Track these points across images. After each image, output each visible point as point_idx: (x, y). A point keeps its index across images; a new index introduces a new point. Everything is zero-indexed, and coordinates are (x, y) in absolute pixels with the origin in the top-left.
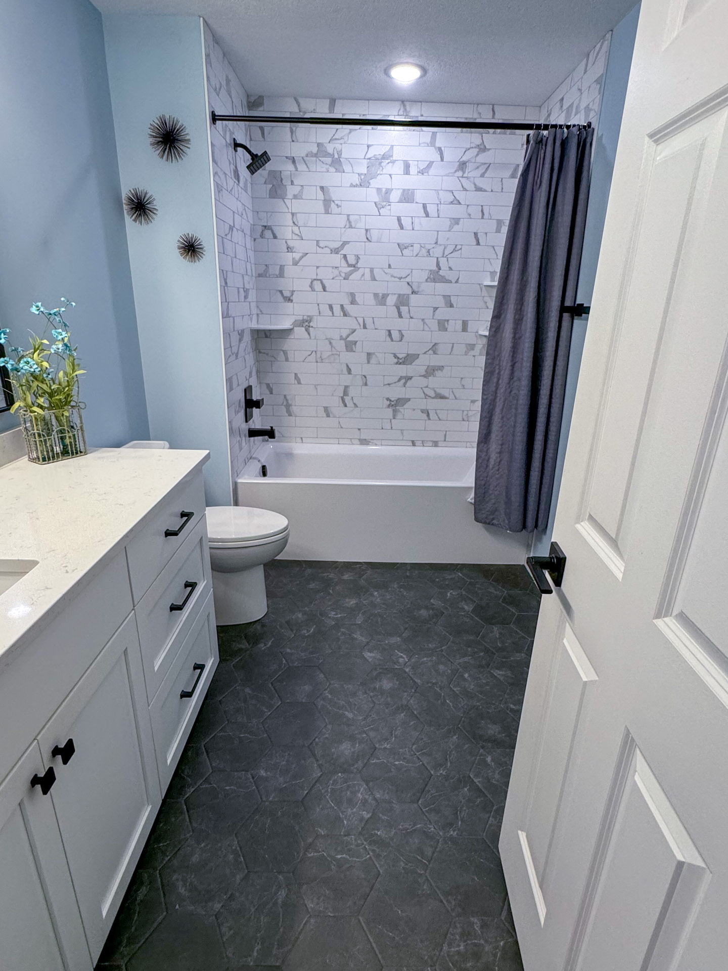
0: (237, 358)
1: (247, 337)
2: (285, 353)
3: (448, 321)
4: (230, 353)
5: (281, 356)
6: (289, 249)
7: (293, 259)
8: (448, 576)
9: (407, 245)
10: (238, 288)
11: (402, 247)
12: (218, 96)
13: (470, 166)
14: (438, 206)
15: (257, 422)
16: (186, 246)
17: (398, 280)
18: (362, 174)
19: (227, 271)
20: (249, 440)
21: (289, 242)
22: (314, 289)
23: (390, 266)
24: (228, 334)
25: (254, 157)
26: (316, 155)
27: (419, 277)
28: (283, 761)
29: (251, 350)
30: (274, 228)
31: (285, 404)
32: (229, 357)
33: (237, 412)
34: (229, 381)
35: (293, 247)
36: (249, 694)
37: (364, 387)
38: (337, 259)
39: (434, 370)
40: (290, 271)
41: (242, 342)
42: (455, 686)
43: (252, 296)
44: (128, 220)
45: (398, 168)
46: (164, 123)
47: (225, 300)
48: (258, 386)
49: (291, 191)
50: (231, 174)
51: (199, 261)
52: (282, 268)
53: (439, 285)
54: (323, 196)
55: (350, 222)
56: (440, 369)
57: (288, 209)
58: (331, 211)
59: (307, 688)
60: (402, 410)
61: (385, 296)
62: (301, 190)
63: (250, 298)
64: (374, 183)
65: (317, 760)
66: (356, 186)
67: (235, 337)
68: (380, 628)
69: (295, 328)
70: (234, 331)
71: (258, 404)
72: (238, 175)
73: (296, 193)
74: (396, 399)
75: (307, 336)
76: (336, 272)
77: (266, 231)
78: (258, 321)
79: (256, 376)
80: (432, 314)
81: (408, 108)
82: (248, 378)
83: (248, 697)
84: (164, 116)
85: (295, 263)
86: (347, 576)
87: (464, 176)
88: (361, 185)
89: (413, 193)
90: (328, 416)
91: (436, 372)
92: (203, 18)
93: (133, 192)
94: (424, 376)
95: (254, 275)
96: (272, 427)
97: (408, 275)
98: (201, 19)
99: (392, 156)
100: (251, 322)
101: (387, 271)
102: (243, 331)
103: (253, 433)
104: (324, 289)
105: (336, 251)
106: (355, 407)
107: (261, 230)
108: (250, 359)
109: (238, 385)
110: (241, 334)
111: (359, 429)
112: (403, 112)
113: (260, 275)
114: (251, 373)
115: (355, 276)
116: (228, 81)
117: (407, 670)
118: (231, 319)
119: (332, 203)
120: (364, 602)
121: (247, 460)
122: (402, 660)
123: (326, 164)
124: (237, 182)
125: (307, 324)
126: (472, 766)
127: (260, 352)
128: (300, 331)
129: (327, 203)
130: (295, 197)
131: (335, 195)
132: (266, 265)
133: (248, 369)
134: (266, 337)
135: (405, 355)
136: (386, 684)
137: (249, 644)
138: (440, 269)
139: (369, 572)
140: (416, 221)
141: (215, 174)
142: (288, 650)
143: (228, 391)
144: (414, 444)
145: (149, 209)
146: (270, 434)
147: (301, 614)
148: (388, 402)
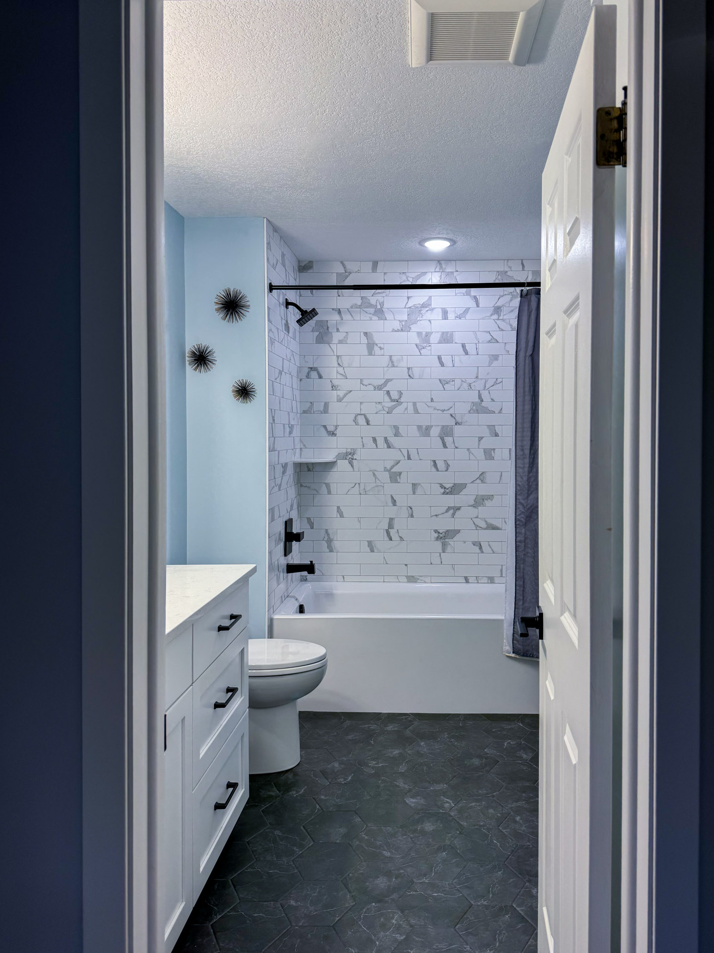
0: (280, 490)
1: (290, 470)
2: (328, 486)
3: (494, 449)
4: (274, 485)
5: (324, 489)
6: (334, 387)
7: (338, 396)
8: (506, 726)
9: (449, 380)
10: (284, 425)
11: (444, 382)
12: (275, 270)
13: (505, 310)
14: (476, 345)
15: (296, 558)
16: (240, 390)
17: (441, 412)
18: (403, 321)
19: (275, 410)
20: (287, 576)
21: (334, 381)
22: (358, 423)
23: (432, 400)
24: (273, 466)
25: (304, 313)
26: (360, 307)
27: (461, 409)
28: (314, 893)
29: (293, 484)
30: (320, 369)
31: (326, 539)
32: (273, 488)
33: (277, 544)
34: (271, 510)
35: (338, 386)
36: (279, 836)
37: (410, 519)
38: (380, 395)
39: (483, 500)
40: (334, 407)
41: (285, 474)
42: (505, 828)
43: (296, 432)
44: (189, 369)
45: (437, 315)
46: (228, 294)
47: (272, 435)
48: (299, 519)
49: (336, 337)
50: (282, 327)
51: (250, 402)
52: (326, 405)
53: (482, 416)
54: (367, 340)
55: (392, 362)
56: (489, 498)
57: (334, 352)
58: (374, 353)
59: (343, 830)
60: (452, 543)
61: (428, 428)
62: (347, 335)
63: (295, 433)
64: (414, 328)
65: (350, 892)
66: (398, 331)
67: (279, 470)
68: (426, 776)
69: (338, 461)
70: (278, 464)
71: (298, 537)
72: (288, 327)
73: (341, 338)
74: (445, 531)
75: (351, 469)
76: (380, 407)
77: (312, 372)
78: (301, 455)
79: (297, 510)
80: (477, 444)
81: (444, 266)
82: (289, 511)
83: (278, 839)
84: (229, 289)
85: (340, 400)
86: (391, 727)
87: (500, 318)
88: (402, 330)
89: (452, 335)
90: (372, 551)
91: (486, 501)
92: (267, 219)
93: (196, 347)
94: (474, 506)
95: (299, 412)
96: (311, 562)
97: (451, 407)
98: (265, 219)
99: (430, 305)
100: (295, 455)
101: (429, 404)
102: (286, 464)
103: (292, 569)
104: (368, 423)
105: (379, 388)
106: (401, 540)
107: (307, 372)
108: (292, 492)
109: (280, 517)
110: (285, 466)
111: (406, 565)
112: (440, 269)
113: (305, 412)
114: (292, 506)
115: (400, 409)
116: (283, 255)
117: (452, 814)
118: (277, 452)
119: (375, 346)
120: (409, 752)
121: (283, 599)
122: (447, 804)
123: (370, 314)
124: (287, 333)
125: (350, 456)
126: (516, 897)
127: (301, 486)
128: (343, 464)
129: (371, 347)
130: (340, 342)
131: (377, 338)
132: (311, 403)
133: (289, 502)
134: (309, 470)
135: (451, 485)
136: (429, 827)
137: (280, 791)
138: (482, 401)
139: (416, 723)
140: (456, 359)
141: (270, 330)
142: (323, 797)
143: (270, 521)
144: (467, 580)
145: (210, 360)
146: (310, 568)
147: (338, 764)
148: (436, 535)
